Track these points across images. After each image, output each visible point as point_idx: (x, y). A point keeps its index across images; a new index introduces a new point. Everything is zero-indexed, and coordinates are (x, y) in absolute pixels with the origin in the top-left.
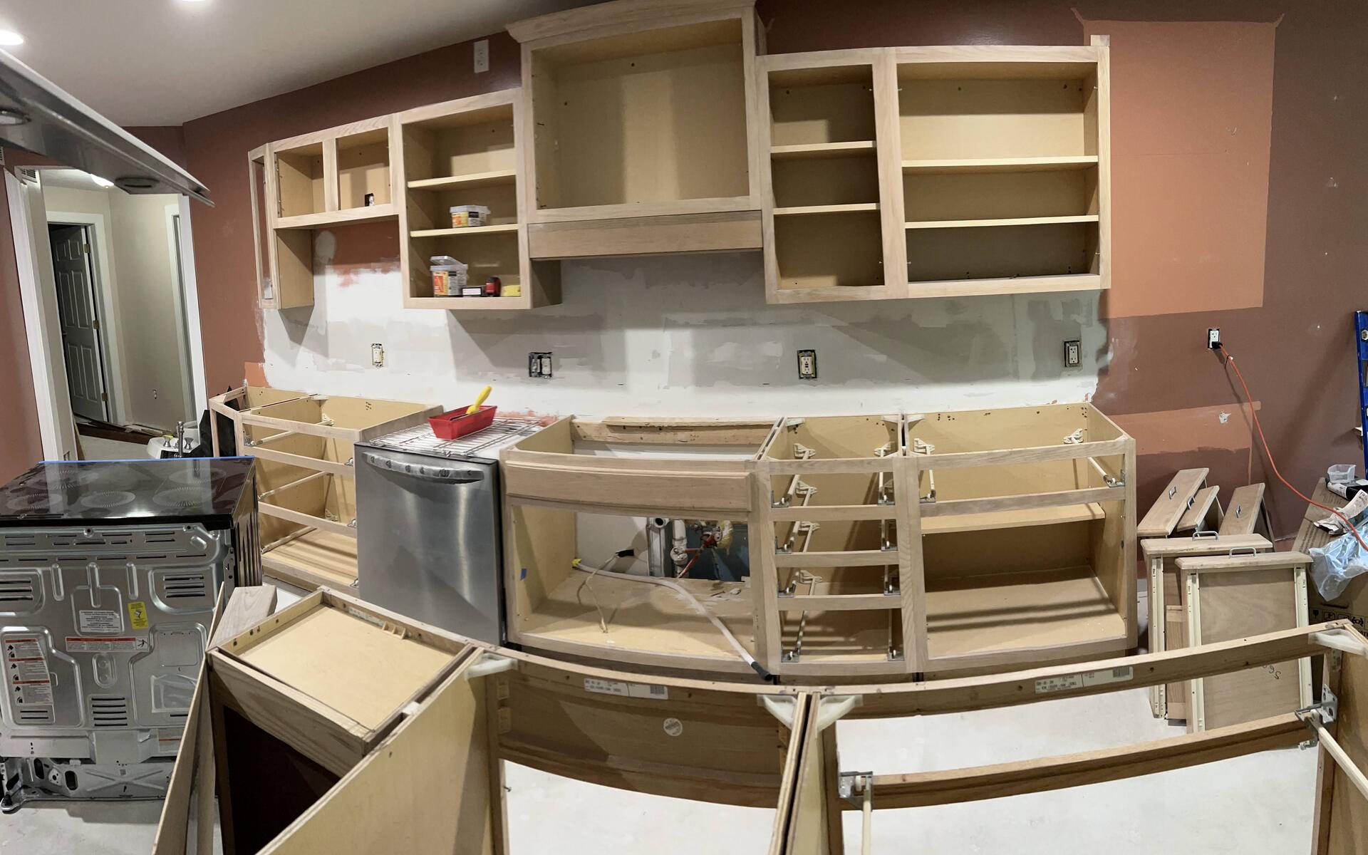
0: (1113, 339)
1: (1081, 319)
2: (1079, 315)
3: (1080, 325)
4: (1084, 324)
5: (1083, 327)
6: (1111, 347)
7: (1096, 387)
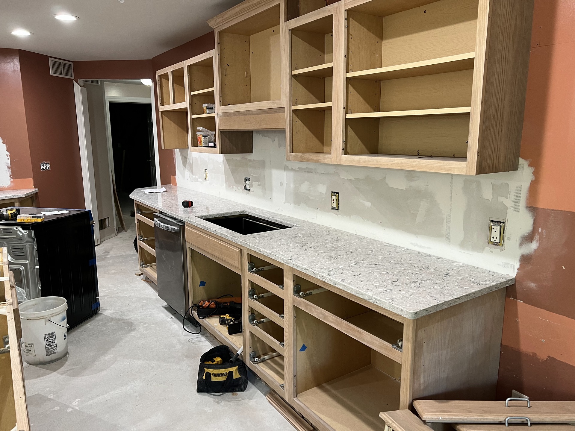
0: (540, 230)
1: (508, 202)
2: (507, 198)
3: (506, 208)
4: (510, 208)
5: (510, 211)
6: (537, 237)
7: (516, 271)
